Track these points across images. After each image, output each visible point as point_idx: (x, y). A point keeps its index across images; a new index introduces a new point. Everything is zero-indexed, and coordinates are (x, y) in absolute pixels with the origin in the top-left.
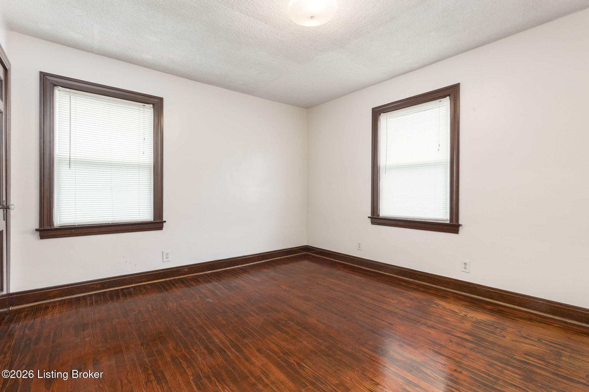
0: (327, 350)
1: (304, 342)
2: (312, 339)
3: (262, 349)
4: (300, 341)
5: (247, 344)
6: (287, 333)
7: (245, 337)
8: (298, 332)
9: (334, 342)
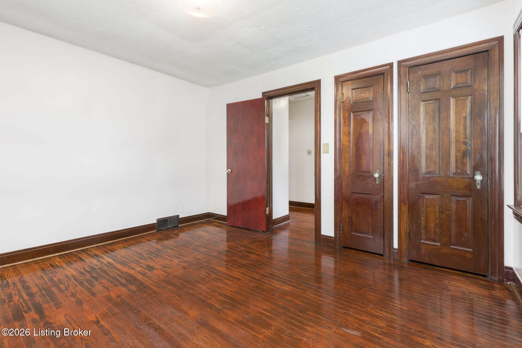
0: (187, 285)
1: (205, 288)
2: (197, 291)
3: (237, 280)
4: (208, 289)
5: (251, 282)
6: (221, 295)
7: (257, 287)
8: (210, 297)
9: (179, 292)
